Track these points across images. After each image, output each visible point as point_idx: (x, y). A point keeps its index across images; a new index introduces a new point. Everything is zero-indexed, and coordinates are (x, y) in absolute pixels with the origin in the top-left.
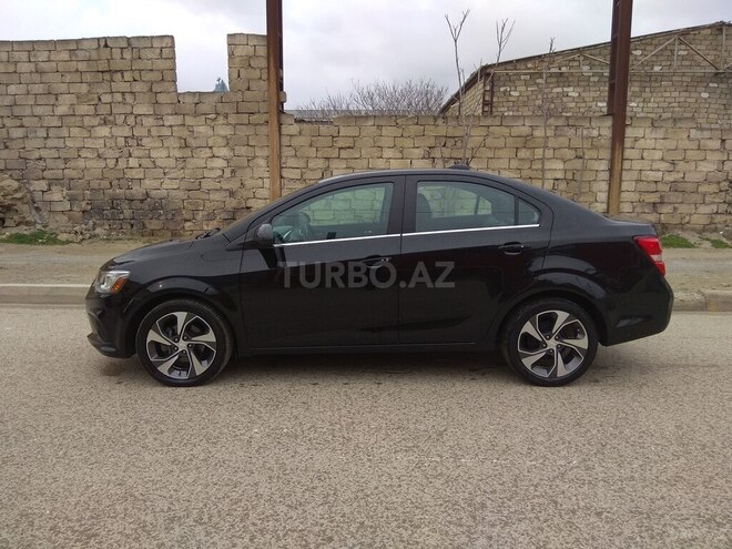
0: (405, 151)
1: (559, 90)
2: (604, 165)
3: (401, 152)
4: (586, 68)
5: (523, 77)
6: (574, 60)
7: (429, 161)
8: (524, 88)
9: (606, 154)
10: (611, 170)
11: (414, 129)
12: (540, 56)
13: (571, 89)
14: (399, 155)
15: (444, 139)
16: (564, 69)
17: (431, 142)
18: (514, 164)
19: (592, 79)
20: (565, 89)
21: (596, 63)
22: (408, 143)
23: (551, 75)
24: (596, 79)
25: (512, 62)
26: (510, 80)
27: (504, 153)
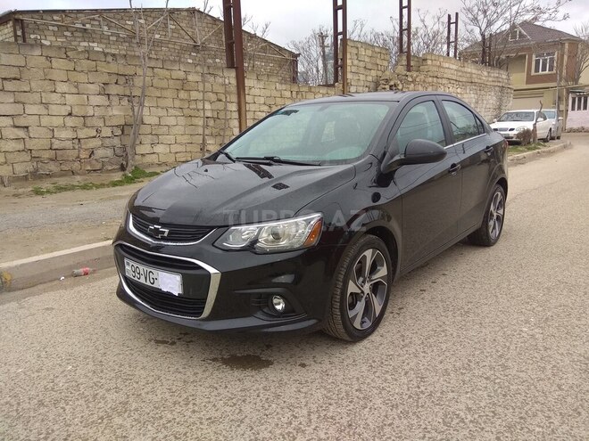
0: (81, 86)
1: (86, 44)
2: (234, 107)
3: (76, 87)
4: (106, 28)
5: (51, 28)
6: (94, 19)
7: (105, 98)
8: (53, 39)
9: (234, 98)
10: (239, 111)
11: (85, 64)
12: (64, 11)
13: (95, 44)
14: (75, 90)
15: (115, 76)
16: (88, 26)
17: (105, 78)
18: (177, 103)
19: (111, 38)
20: (91, 44)
21: (113, 25)
22: (82, 78)
23: (77, 30)
24: (115, 39)
25: (38, 11)
26: (38, 28)
27: (168, 93)
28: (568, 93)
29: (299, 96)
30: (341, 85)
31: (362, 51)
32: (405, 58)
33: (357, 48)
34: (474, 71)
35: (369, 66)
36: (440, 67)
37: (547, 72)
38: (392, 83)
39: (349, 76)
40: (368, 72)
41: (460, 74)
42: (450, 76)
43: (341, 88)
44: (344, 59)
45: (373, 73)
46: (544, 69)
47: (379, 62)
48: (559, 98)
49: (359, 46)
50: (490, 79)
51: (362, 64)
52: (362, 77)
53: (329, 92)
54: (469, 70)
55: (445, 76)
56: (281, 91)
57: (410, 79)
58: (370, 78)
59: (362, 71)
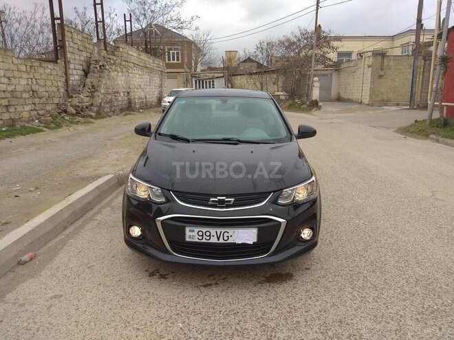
28: (192, 77)
29: (33, 70)
30: (63, 63)
31: (75, 36)
32: (102, 44)
33: (71, 32)
34: (146, 59)
35: (81, 48)
36: (128, 54)
37: (176, 61)
38: (101, 64)
39: (69, 55)
40: (80, 53)
41: (139, 60)
42: (134, 61)
43: (63, 64)
44: (63, 41)
45: (84, 54)
46: (174, 60)
47: (87, 45)
48: (187, 80)
49: (73, 31)
50: (155, 65)
51: (76, 46)
52: (77, 57)
53: (55, 68)
54: (143, 58)
55: (132, 61)
56: (17, 65)
57: (112, 62)
58: (82, 58)
59: (76, 51)
